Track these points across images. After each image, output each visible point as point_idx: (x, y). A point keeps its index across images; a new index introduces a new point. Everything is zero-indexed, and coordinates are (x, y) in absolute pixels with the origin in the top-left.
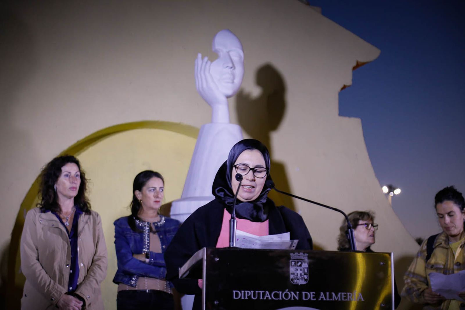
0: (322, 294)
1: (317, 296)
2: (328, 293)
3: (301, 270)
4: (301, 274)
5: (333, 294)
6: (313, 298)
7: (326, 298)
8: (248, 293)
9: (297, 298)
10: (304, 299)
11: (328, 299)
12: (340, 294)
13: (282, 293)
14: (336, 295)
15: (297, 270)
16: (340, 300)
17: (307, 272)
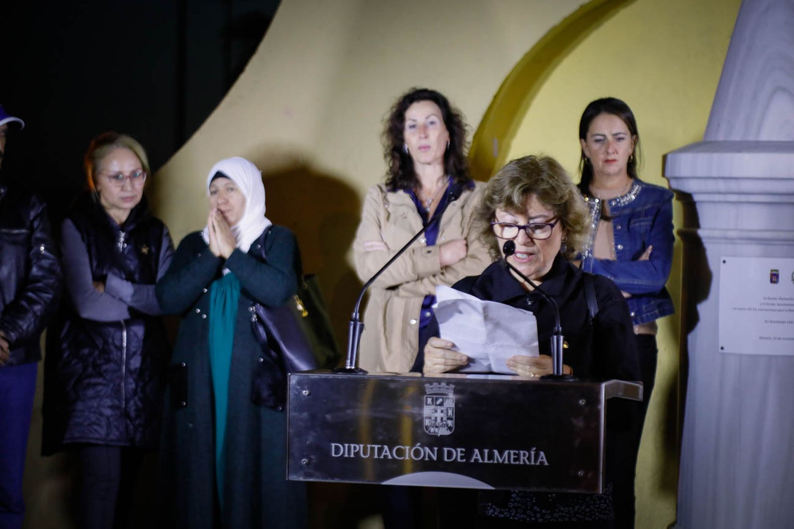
0: (477, 451)
1: (468, 454)
2: (486, 451)
3: (442, 412)
4: (442, 419)
5: (496, 452)
6: (462, 458)
7: (483, 458)
8: (355, 448)
9: (435, 458)
10: (446, 459)
11: (486, 461)
12: (506, 453)
13: (410, 450)
14: (501, 454)
15: (436, 411)
16: (506, 462)
17: (452, 415)
